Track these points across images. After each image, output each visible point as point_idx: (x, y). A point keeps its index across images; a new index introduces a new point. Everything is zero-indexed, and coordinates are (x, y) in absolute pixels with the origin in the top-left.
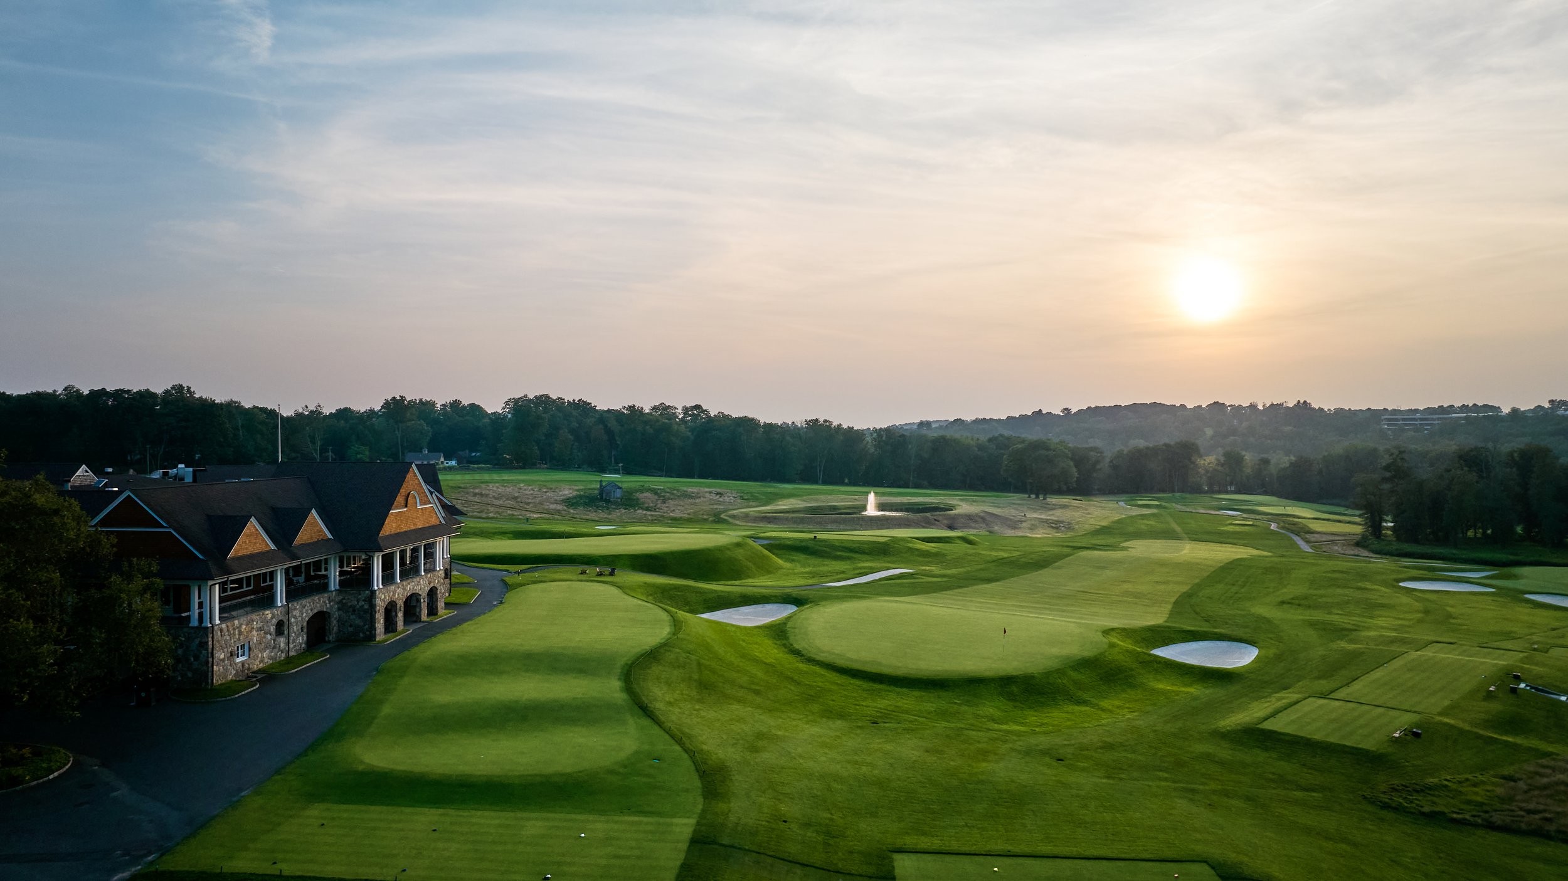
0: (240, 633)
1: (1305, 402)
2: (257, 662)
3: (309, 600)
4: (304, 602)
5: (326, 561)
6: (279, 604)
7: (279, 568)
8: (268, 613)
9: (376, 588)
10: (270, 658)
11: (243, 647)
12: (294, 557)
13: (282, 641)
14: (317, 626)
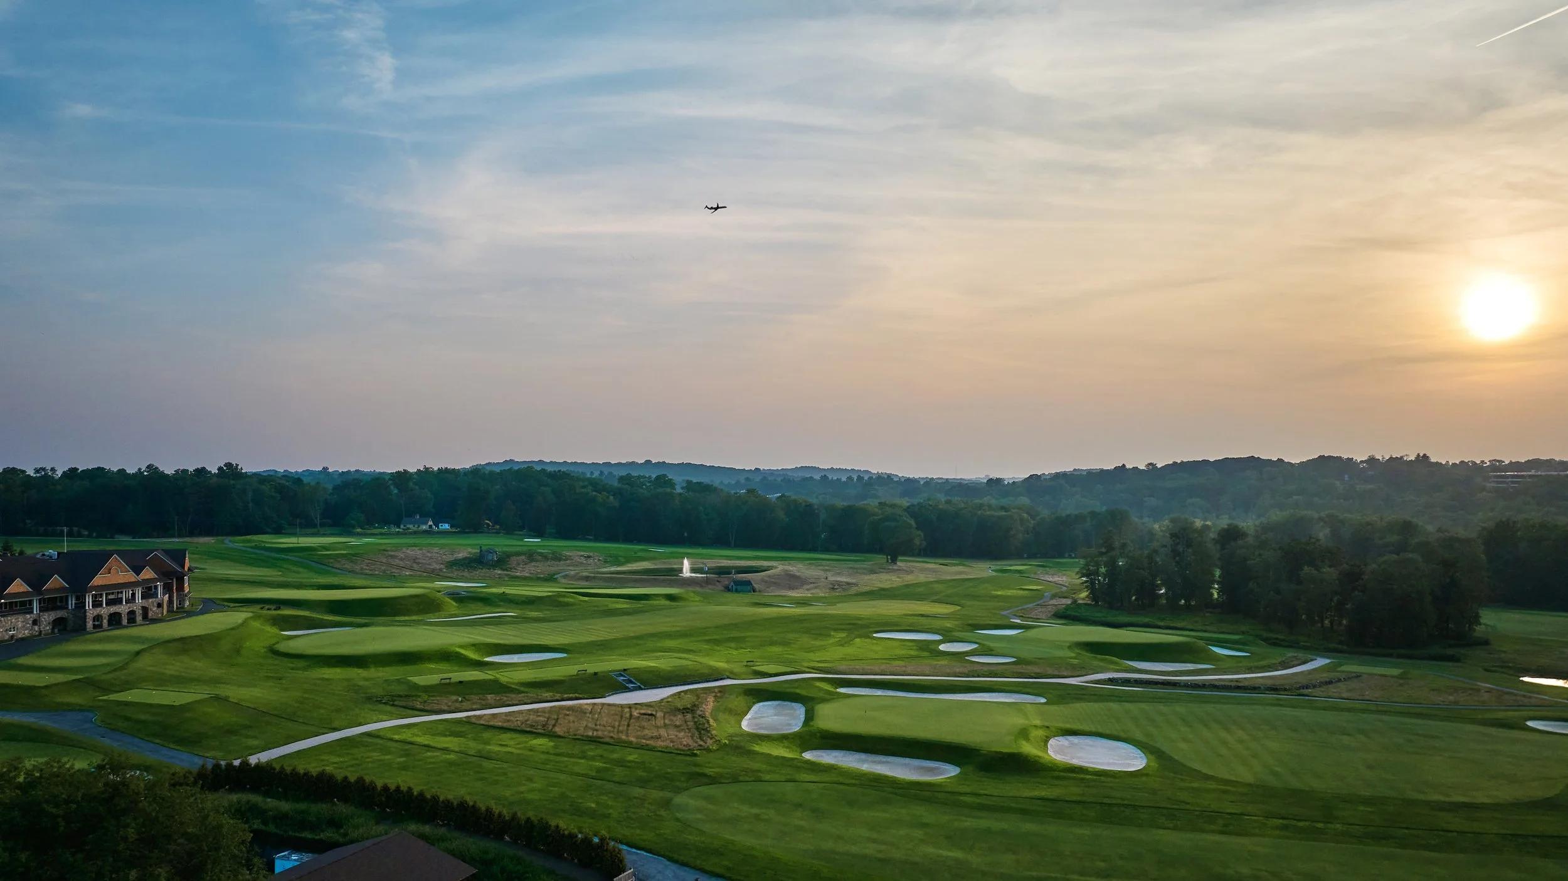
0: (11, 623)
1: (1425, 455)
2: (22, 634)
3: (53, 612)
4: (50, 613)
5: (67, 597)
6: (35, 613)
7: (35, 598)
8: (28, 616)
9: (87, 608)
10: (28, 633)
11: (14, 628)
12: (41, 594)
13: (36, 628)
14: (57, 622)
